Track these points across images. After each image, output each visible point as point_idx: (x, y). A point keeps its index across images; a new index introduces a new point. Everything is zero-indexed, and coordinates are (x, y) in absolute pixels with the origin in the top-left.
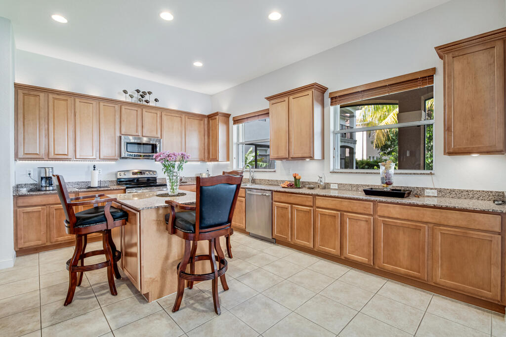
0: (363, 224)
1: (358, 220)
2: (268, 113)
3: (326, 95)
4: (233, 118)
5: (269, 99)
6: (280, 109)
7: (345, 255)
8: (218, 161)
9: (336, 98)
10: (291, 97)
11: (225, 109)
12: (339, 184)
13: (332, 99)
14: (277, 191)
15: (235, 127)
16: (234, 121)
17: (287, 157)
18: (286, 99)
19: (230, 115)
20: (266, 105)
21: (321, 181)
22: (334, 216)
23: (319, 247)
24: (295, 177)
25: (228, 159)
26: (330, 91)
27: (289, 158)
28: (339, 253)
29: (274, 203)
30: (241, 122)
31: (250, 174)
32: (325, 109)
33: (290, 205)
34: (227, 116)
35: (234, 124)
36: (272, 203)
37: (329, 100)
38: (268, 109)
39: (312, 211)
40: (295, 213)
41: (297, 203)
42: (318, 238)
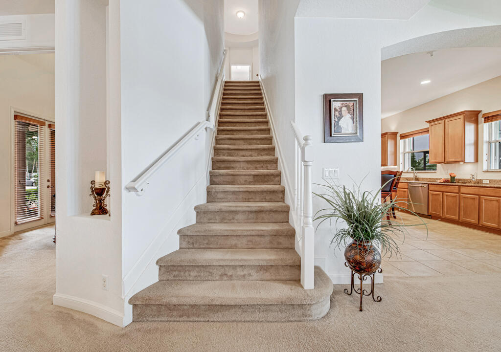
0: (495, 203)
1: (491, 200)
2: (428, 131)
3: (480, 116)
4: (400, 135)
5: (428, 122)
6: (439, 128)
7: (482, 223)
8: (387, 166)
9: (488, 117)
10: (447, 120)
11: (393, 129)
12: (490, 180)
13: (485, 118)
14: (432, 184)
15: (402, 141)
16: (401, 137)
17: (443, 161)
18: (443, 121)
19: (397, 133)
20: (427, 125)
21: (473, 178)
22: (474, 199)
23: (463, 219)
24: (451, 175)
25: (395, 164)
26: (483, 113)
27: (445, 162)
28: (477, 222)
29: (430, 192)
30: (407, 138)
31: (414, 174)
32: (479, 126)
33: (441, 193)
34: (395, 134)
35: (401, 139)
36: (428, 192)
37: (483, 119)
38: (428, 128)
39: (458, 196)
40: (445, 197)
41: (447, 191)
42: (462, 213)
